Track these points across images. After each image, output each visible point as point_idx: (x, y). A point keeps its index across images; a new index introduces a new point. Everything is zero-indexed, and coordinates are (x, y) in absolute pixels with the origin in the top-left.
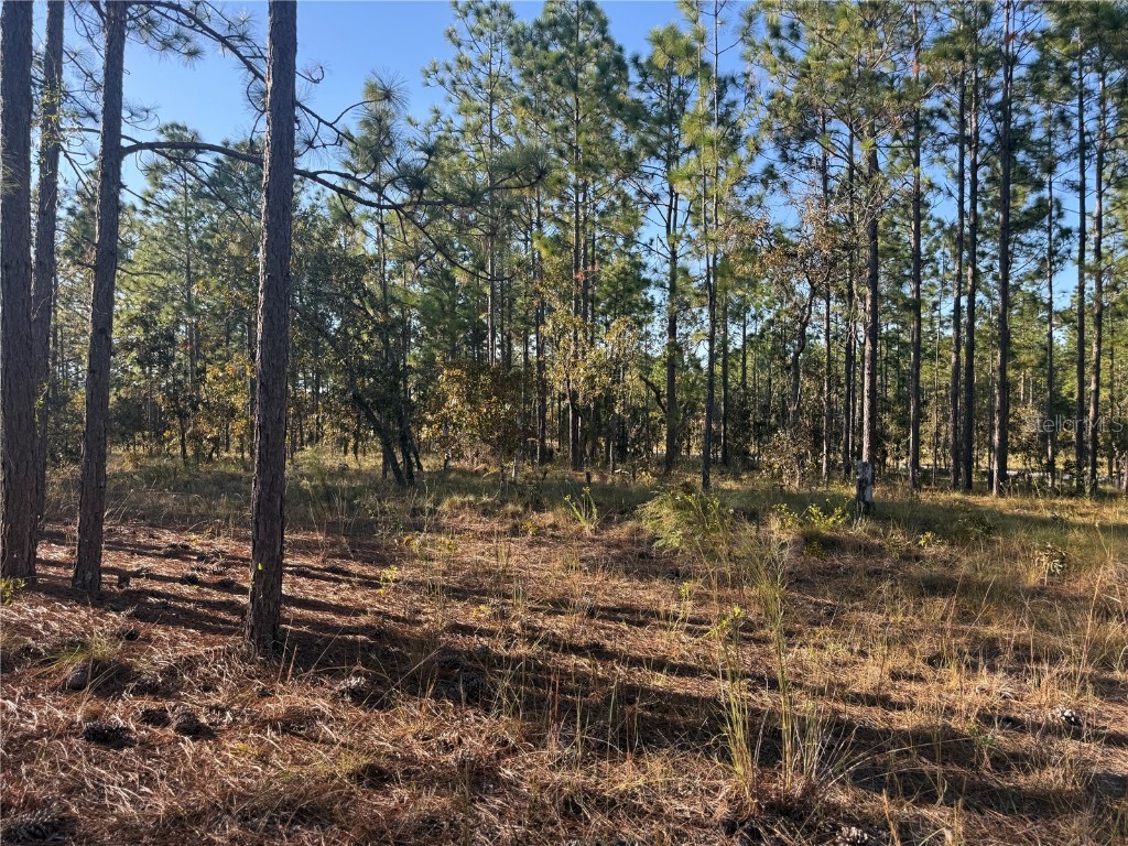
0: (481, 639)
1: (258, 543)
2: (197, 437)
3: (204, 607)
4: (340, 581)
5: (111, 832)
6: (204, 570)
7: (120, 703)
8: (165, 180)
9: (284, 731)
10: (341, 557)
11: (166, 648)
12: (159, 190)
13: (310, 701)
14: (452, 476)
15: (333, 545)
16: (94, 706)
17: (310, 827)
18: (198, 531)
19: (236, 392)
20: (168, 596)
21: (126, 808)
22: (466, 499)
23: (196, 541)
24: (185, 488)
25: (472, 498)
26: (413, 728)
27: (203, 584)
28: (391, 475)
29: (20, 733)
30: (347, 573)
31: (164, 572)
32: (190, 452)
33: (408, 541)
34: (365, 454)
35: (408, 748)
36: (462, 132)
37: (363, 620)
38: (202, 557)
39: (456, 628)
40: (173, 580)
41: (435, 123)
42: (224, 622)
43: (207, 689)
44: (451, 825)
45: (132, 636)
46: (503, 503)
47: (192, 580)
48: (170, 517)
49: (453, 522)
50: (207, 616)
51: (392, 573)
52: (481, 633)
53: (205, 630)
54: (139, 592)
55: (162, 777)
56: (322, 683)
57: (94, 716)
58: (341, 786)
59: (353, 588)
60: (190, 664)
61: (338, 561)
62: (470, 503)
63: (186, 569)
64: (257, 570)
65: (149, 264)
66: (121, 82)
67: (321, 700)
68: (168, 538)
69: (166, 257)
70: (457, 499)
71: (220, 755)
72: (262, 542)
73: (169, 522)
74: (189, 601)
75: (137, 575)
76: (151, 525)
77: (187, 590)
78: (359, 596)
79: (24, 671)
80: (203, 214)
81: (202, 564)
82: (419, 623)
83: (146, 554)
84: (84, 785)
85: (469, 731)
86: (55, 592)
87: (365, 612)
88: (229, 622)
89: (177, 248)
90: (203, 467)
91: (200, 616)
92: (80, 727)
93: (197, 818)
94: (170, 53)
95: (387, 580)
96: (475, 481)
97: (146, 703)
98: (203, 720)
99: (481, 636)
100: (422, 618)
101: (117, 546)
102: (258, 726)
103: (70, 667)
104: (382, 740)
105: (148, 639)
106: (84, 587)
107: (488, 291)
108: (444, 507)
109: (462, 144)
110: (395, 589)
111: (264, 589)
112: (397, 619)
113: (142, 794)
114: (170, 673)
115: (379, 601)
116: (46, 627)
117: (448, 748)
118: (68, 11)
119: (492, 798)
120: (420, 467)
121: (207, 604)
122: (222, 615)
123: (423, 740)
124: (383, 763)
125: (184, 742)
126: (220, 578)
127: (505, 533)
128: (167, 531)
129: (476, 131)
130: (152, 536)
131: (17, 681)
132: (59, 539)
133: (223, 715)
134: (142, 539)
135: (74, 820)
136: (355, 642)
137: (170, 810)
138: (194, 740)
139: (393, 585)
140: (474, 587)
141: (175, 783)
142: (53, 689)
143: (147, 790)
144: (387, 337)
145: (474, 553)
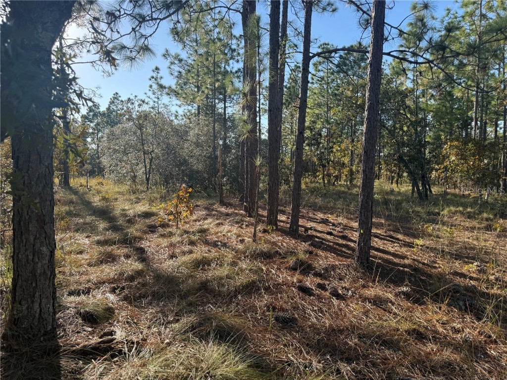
0: (471, 281)
1: (361, 221)
2: (329, 175)
3: (336, 245)
4: (394, 242)
5: (310, 328)
6: (335, 230)
7: (309, 278)
8: (320, 68)
9: (374, 305)
10: (394, 231)
11: (324, 260)
12: (318, 73)
13: (385, 293)
14: (449, 197)
15: (389, 225)
16: (301, 277)
17: (389, 349)
18: (332, 214)
19: (345, 156)
20: (323, 239)
21: (314, 320)
22: (457, 209)
23: (331, 218)
24: (324, 196)
25: (461, 209)
26: (436, 317)
27: (335, 236)
28: (416, 195)
29: (277, 282)
30: (398, 239)
31: (319, 229)
32: (326, 182)
33: (427, 227)
34: (401, 184)
35: (434, 326)
36: (463, 17)
37: (406, 261)
38: (334, 225)
39: (456, 274)
40: (324, 233)
41: (447, 16)
42: (345, 252)
43: (340, 279)
44: (460, 369)
45: (311, 253)
46: (480, 213)
47: (330, 234)
48: (320, 207)
49: (450, 220)
50: (338, 249)
51: (420, 242)
52: (471, 278)
53: (338, 255)
54: (312, 236)
55: (326, 311)
56: (390, 287)
57: (300, 281)
58: (402, 335)
59: (401, 246)
60: (334, 268)
61: (392, 233)
62: (460, 212)
63: (328, 229)
64: (361, 233)
65: (313, 105)
66: (310, 29)
67: (389, 294)
68: (320, 216)
69: (319, 101)
70: (453, 209)
71: (348, 308)
72: (363, 221)
73: (320, 209)
74: (331, 242)
75: (311, 229)
76: (314, 210)
77: (329, 237)
78: (404, 250)
79: (277, 259)
80: (334, 80)
81: (333, 227)
82: (435, 268)
83: (312, 221)
84: (299, 307)
85: (467, 326)
86: (283, 232)
87: (408, 259)
88: (347, 253)
89: (324, 97)
90: (331, 188)
91: (335, 249)
92: (296, 284)
93: (341, 331)
94: (325, 13)
95: (417, 245)
96: (463, 200)
97: (318, 280)
98: (340, 292)
99: (471, 280)
100: (437, 265)
101: (303, 217)
102: (363, 300)
103: (291, 261)
104: (420, 319)
105: (316, 255)
106: (293, 231)
107: (474, 99)
108: (445, 212)
109: (463, 24)
110: (421, 249)
111: (363, 241)
112: (424, 264)
113: (319, 316)
114: (326, 269)
115: (413, 254)
116: (282, 245)
117: (457, 331)
118: (289, 6)
119: (484, 363)
120: (431, 191)
121: (338, 244)
122: (344, 249)
123: (442, 324)
124: (422, 330)
125: (333, 299)
126: (341, 234)
127: (483, 228)
128: (319, 213)
129: (471, 15)
130: (314, 214)
131: (274, 262)
132: (283, 212)
133: (348, 292)
134: (311, 215)
135: (296, 319)
136: (403, 271)
137: (330, 325)
138: (337, 299)
139: (420, 247)
140: (464, 254)
141: (331, 315)
142: (286, 268)
143: (321, 315)
144: (417, 127)
145: (464, 237)
